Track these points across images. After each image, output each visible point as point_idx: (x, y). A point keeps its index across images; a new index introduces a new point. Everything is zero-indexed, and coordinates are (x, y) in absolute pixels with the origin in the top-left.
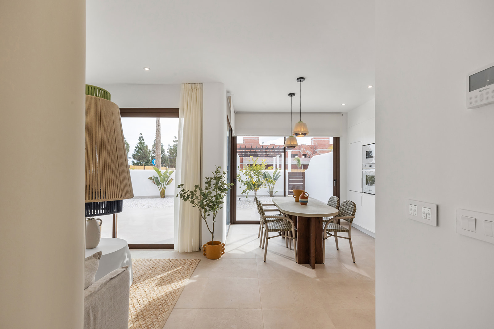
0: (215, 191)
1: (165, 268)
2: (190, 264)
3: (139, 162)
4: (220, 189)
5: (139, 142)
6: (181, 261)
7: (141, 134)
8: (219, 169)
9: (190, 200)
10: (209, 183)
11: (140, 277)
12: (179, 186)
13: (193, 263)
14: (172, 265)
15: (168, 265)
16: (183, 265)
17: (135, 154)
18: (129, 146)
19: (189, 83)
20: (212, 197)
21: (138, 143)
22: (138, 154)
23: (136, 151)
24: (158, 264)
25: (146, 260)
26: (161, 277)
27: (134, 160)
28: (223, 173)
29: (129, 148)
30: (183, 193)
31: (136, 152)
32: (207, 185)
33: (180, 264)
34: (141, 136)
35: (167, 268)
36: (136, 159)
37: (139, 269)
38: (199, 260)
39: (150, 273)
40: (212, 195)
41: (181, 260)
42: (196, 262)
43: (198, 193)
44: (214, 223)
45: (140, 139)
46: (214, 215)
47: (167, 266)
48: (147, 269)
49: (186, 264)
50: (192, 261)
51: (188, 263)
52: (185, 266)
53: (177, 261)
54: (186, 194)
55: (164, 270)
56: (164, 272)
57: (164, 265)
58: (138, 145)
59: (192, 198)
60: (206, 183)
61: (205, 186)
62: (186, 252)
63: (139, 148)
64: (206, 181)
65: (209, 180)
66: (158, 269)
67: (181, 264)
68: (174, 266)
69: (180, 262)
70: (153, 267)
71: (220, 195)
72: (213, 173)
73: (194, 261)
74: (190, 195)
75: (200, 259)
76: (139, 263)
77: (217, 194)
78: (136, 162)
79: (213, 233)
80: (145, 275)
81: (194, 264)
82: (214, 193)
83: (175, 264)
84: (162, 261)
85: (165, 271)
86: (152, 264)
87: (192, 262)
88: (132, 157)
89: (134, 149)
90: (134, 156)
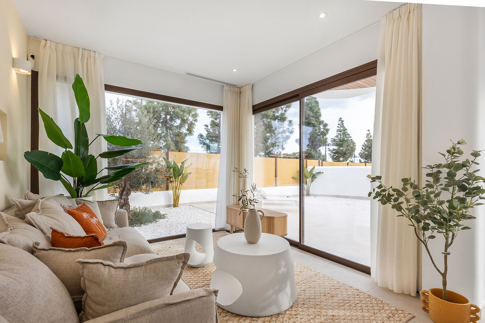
0: (448, 190)
1: (345, 302)
2: (391, 315)
3: (366, 161)
4: (462, 188)
5: (367, 139)
6: (376, 302)
7: (369, 130)
8: (458, 146)
9: (393, 203)
10: (436, 176)
11: (306, 300)
12: (374, 179)
13: (397, 316)
14: (358, 302)
15: (351, 299)
16: (376, 312)
17: (362, 152)
18: (356, 144)
19: (394, 8)
20: (441, 203)
21: (365, 141)
22: (366, 152)
23: (363, 149)
24: (338, 291)
25: (325, 278)
26: (333, 316)
27: (361, 159)
28: (472, 154)
29: (356, 147)
30: (379, 190)
31: (363, 151)
32: (431, 179)
33: (371, 305)
34: (369, 132)
35: (348, 305)
36: (363, 157)
37: (312, 287)
38: (411, 316)
39: (322, 300)
40: (441, 198)
41: (376, 300)
42: (402, 315)
43: (410, 193)
44: (448, 256)
45: (368, 136)
46: (447, 239)
47: (350, 301)
48: (321, 292)
49: (382, 311)
50: (396, 310)
51: (388, 312)
52: (378, 315)
53: (368, 299)
54: (387, 192)
55: (342, 304)
56: (340, 308)
57: (346, 296)
58: (366, 143)
59: (396, 200)
60: (428, 175)
61: (427, 181)
62: (390, 290)
63: (367, 146)
64: (429, 171)
65: (435, 170)
66: (335, 299)
67: (373, 307)
68: (360, 305)
69: (373, 302)
70: (329, 292)
71: (462, 201)
72: (444, 155)
73: (400, 312)
74: (393, 195)
75: (415, 314)
76: (316, 278)
77: (456, 198)
78: (363, 160)
79: (444, 275)
80: (314, 300)
81: (398, 319)
82: (446, 196)
83: (364, 302)
84: (347, 288)
85: (343, 308)
86: (330, 287)
87: (396, 312)
88: (358, 156)
89: (361, 148)
90: (361, 156)
